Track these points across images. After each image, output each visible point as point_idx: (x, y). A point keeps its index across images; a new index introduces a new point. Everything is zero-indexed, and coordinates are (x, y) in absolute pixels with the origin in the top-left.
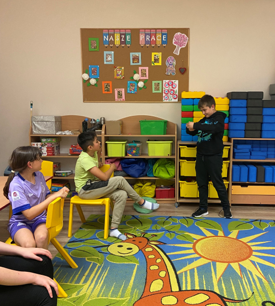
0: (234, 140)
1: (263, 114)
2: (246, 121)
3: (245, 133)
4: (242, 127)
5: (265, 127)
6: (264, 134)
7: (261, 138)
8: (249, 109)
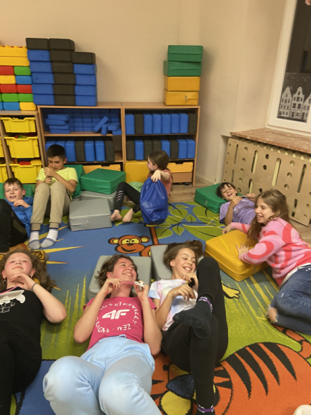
0: (41, 109)
1: (75, 72)
2: (53, 82)
3: (55, 99)
4: (49, 90)
5: (78, 90)
6: (78, 100)
7: (75, 105)
8: (55, 64)
